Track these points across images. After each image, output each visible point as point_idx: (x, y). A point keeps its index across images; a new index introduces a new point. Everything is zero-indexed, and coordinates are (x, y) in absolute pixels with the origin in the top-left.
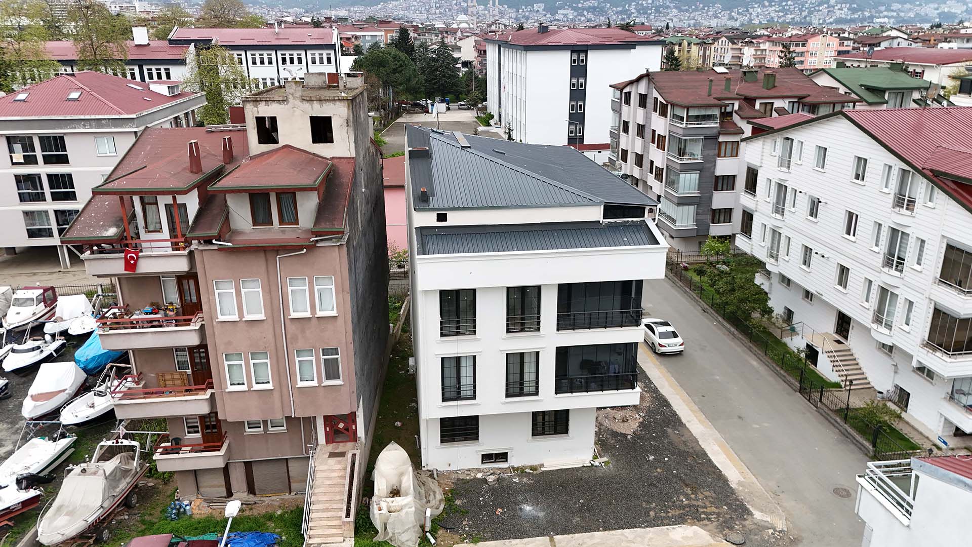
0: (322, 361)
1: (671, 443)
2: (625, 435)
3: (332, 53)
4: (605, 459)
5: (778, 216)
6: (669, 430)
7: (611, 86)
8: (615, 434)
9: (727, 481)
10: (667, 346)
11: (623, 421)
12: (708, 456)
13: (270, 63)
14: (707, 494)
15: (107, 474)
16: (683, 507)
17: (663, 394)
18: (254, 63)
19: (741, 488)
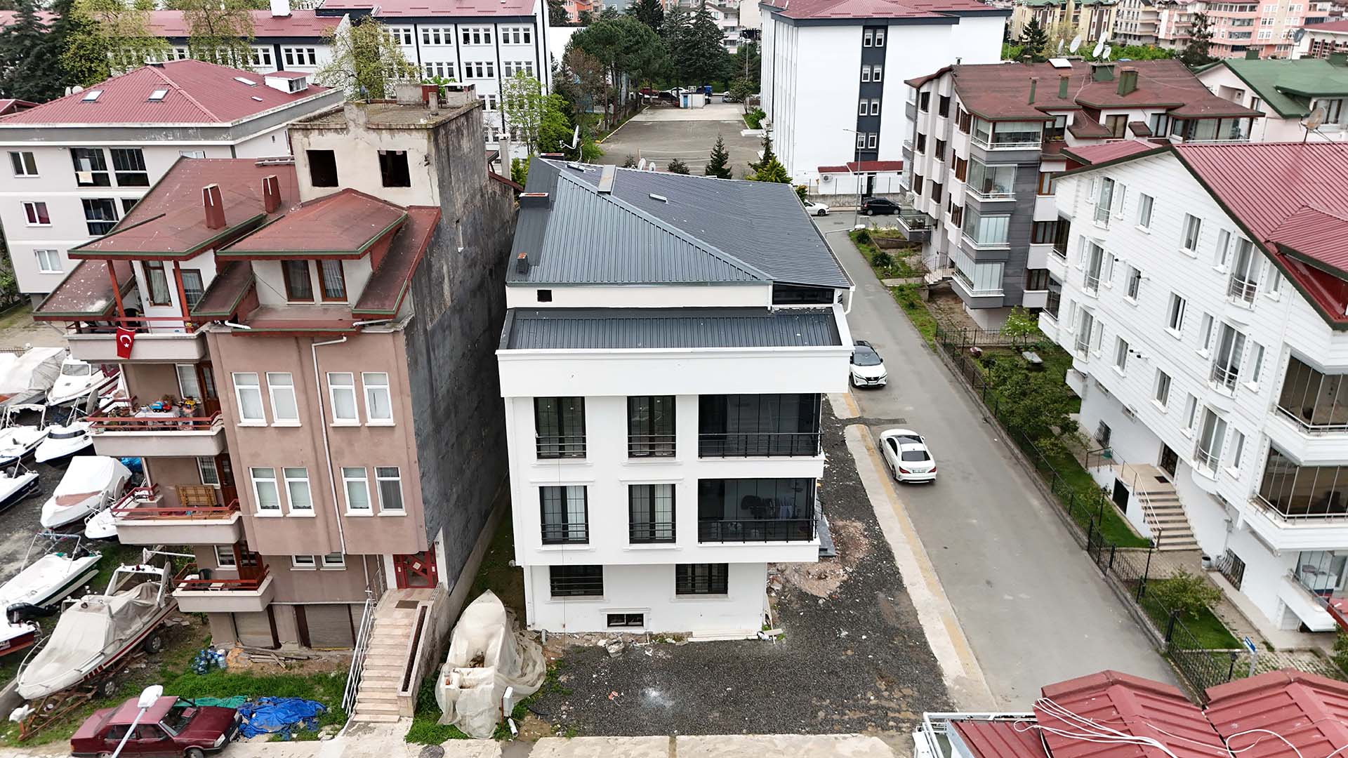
0: (378, 484)
1: (878, 615)
2: (816, 598)
3: (532, 27)
4: (780, 631)
5: (1091, 291)
6: (881, 595)
7: (906, 82)
8: (802, 596)
9: (941, 675)
10: (911, 472)
11: (820, 578)
12: (924, 637)
13: (448, 42)
14: (907, 691)
15: (113, 612)
16: (867, 708)
17: (889, 542)
18: (427, 42)
19: (957, 687)
